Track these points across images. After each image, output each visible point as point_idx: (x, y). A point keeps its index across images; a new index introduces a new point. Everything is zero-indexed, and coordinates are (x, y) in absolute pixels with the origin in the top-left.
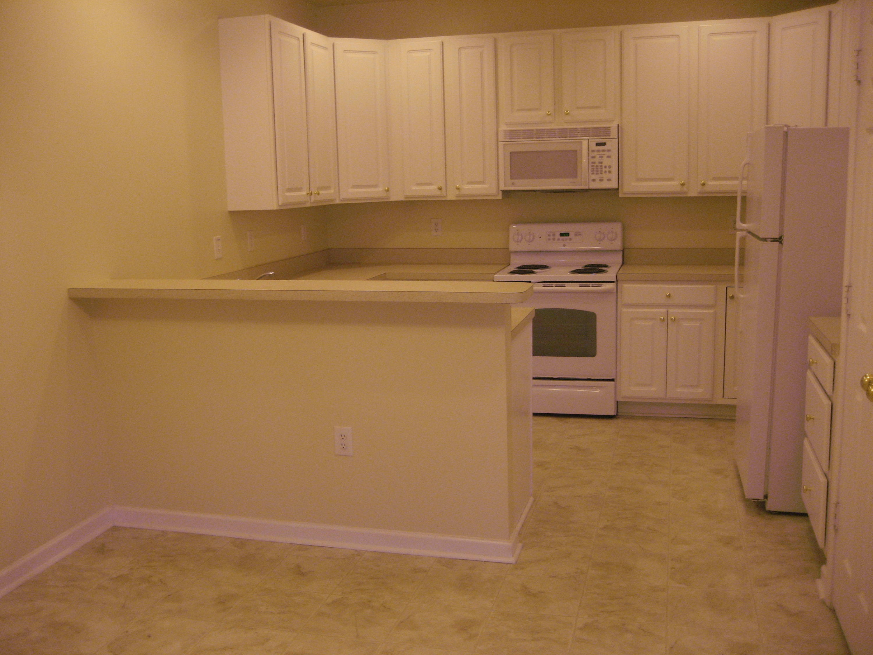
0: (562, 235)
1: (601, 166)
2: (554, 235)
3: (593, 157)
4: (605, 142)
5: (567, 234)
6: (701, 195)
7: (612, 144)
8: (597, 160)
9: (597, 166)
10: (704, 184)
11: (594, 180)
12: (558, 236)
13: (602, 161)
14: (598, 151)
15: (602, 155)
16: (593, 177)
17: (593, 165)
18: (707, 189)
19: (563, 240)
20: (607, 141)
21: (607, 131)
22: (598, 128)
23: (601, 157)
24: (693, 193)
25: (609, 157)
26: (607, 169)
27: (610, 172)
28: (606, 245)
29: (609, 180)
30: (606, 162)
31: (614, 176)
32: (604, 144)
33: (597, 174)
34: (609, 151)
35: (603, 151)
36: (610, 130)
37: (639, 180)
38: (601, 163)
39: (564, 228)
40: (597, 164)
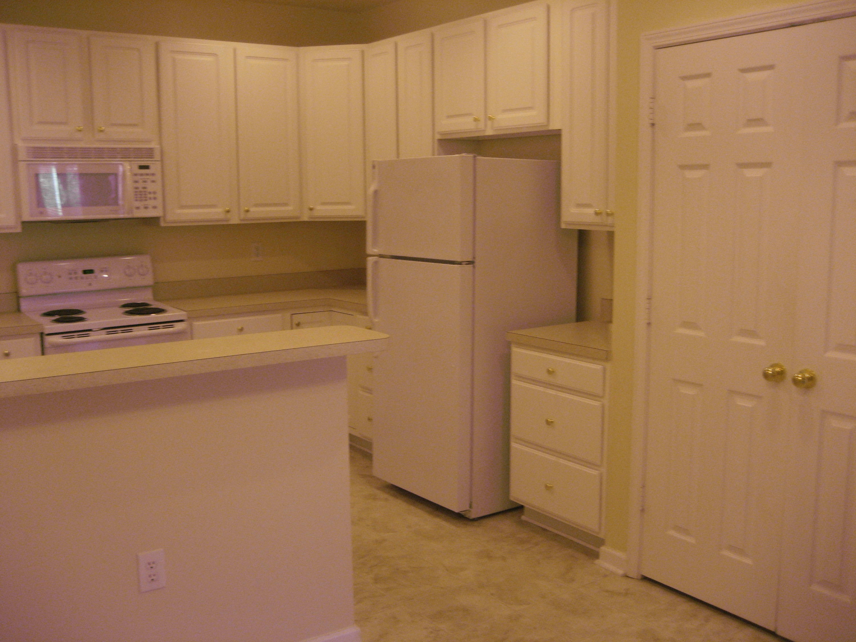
0: (85, 272)
1: (145, 192)
2: (76, 273)
3: (136, 182)
4: (148, 165)
5: (91, 271)
6: (243, 222)
7: (155, 167)
8: (140, 185)
9: (141, 192)
10: (247, 211)
11: (138, 208)
12: (80, 274)
13: (145, 186)
14: (142, 175)
15: (146, 180)
16: (137, 204)
17: (136, 190)
18: (249, 215)
19: (87, 278)
20: (150, 164)
21: (149, 153)
22: (139, 148)
23: (145, 182)
24: (235, 220)
25: (153, 181)
26: (152, 196)
27: (155, 198)
28: (138, 281)
29: (155, 207)
30: (151, 187)
31: (159, 203)
32: (147, 167)
33: (141, 200)
34: (153, 174)
35: (147, 175)
36: (152, 151)
37: (182, 207)
38: (145, 188)
39: (88, 264)
40: (141, 189)
